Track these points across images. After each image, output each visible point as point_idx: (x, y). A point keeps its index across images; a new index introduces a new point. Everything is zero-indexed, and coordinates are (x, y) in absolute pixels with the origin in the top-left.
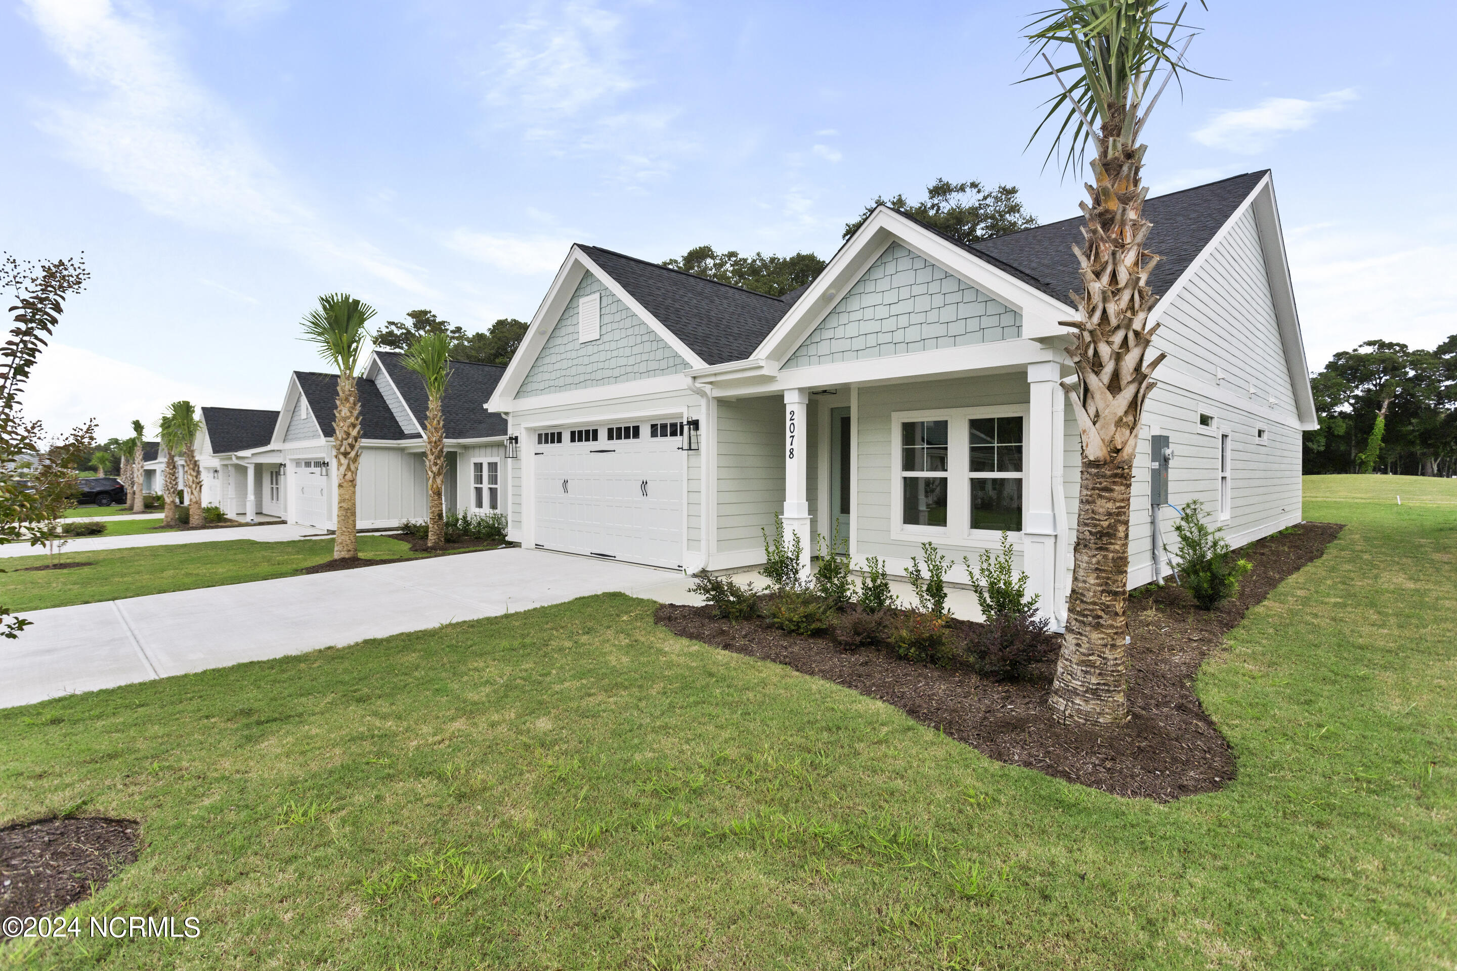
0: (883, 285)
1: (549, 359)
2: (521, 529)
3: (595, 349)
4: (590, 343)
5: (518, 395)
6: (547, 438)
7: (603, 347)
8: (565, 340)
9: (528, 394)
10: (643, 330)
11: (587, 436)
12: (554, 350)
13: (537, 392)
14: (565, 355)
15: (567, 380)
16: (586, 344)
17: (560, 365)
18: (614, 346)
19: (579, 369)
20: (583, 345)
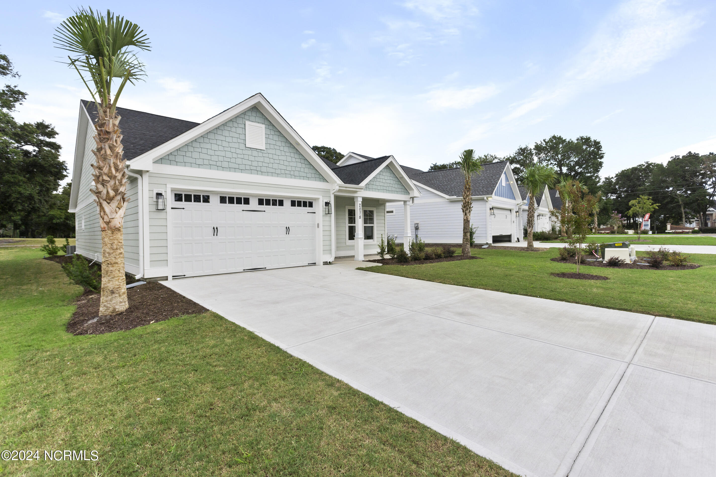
1: (208, 146)
2: (167, 266)
3: (260, 154)
4: (256, 150)
5: (160, 161)
6: (188, 198)
7: (267, 155)
8: (229, 139)
9: (177, 163)
10: (297, 156)
11: (239, 201)
12: (215, 141)
13: (191, 165)
14: (229, 149)
15: (232, 165)
16: (251, 149)
17: (223, 154)
18: (276, 157)
19: (245, 162)
20: (249, 149)
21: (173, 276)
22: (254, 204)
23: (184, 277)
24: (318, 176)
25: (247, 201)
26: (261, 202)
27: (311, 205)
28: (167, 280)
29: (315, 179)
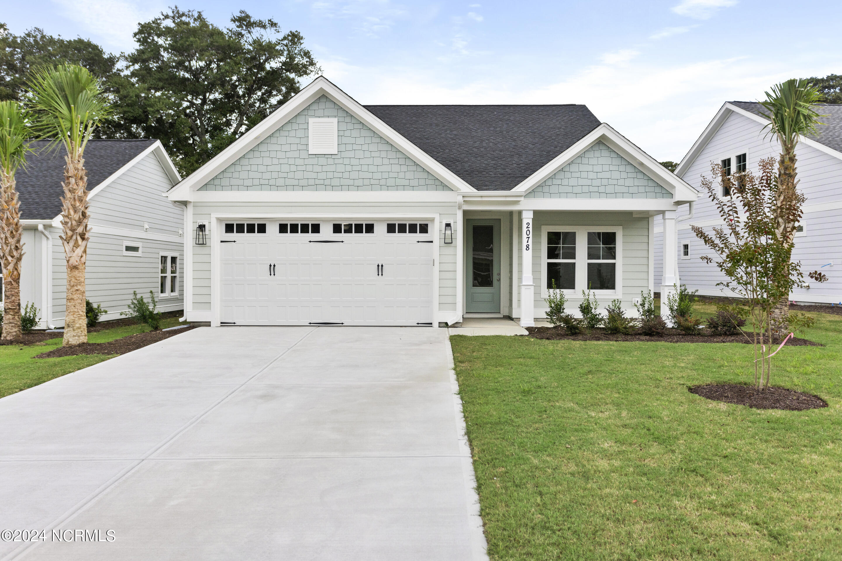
0: (593, 161)
1: (259, 161)
2: (210, 309)
3: (331, 161)
4: (324, 156)
5: (205, 187)
6: (240, 228)
7: (340, 161)
8: (286, 148)
9: (223, 188)
10: (392, 155)
11: (305, 229)
12: (267, 154)
13: (238, 188)
14: (285, 161)
15: (289, 182)
16: (317, 156)
17: (277, 168)
18: (354, 162)
19: (307, 175)
20: (314, 156)
21: (221, 323)
22: (326, 232)
23: (233, 324)
24: (432, 182)
25: (316, 228)
26: (337, 229)
27: (424, 229)
28: (210, 326)
29: (427, 187)
